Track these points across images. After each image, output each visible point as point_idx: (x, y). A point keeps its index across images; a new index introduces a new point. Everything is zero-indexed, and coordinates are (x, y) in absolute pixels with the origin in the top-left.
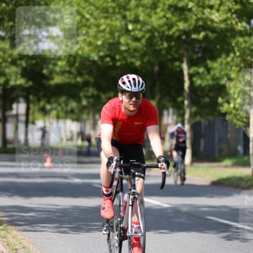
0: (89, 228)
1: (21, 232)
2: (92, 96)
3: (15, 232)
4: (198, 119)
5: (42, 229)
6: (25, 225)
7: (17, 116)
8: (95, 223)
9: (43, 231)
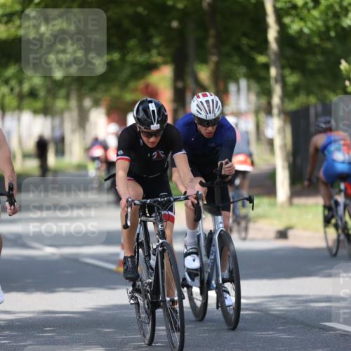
4: (302, 99)
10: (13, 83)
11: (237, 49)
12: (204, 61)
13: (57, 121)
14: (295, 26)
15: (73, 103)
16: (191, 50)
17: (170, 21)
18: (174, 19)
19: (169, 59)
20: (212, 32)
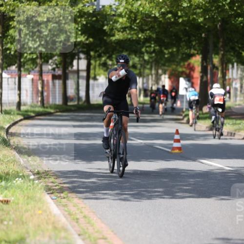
0: (150, 194)
1: (82, 200)
3: (76, 200)
5: (102, 197)
6: (86, 192)
7: (78, 71)
8: (156, 190)
9: (104, 199)
11: (233, 49)
12: (217, 54)
15: (153, 72)
16: (211, 47)
17: (201, 35)
18: (203, 32)
19: (199, 52)
20: (221, 40)
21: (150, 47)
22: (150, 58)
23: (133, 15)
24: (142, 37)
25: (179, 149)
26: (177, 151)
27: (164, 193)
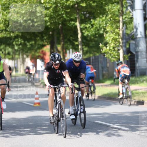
0: (21, 133)
2: (21, 44)
4: (88, 55)
8: (25, 129)
10: (3, 50)
11: (69, 40)
12: (59, 44)
13: (16, 62)
14: (86, 33)
15: (21, 56)
16: (55, 40)
17: (49, 32)
18: (50, 31)
19: (49, 43)
20: (62, 35)
21: (18, 41)
22: (19, 48)
23: (7, 22)
24: (13, 36)
25: (39, 103)
26: (37, 105)
27: (31, 131)
